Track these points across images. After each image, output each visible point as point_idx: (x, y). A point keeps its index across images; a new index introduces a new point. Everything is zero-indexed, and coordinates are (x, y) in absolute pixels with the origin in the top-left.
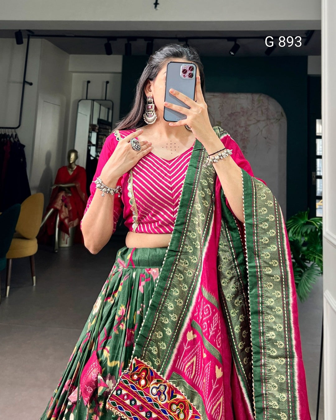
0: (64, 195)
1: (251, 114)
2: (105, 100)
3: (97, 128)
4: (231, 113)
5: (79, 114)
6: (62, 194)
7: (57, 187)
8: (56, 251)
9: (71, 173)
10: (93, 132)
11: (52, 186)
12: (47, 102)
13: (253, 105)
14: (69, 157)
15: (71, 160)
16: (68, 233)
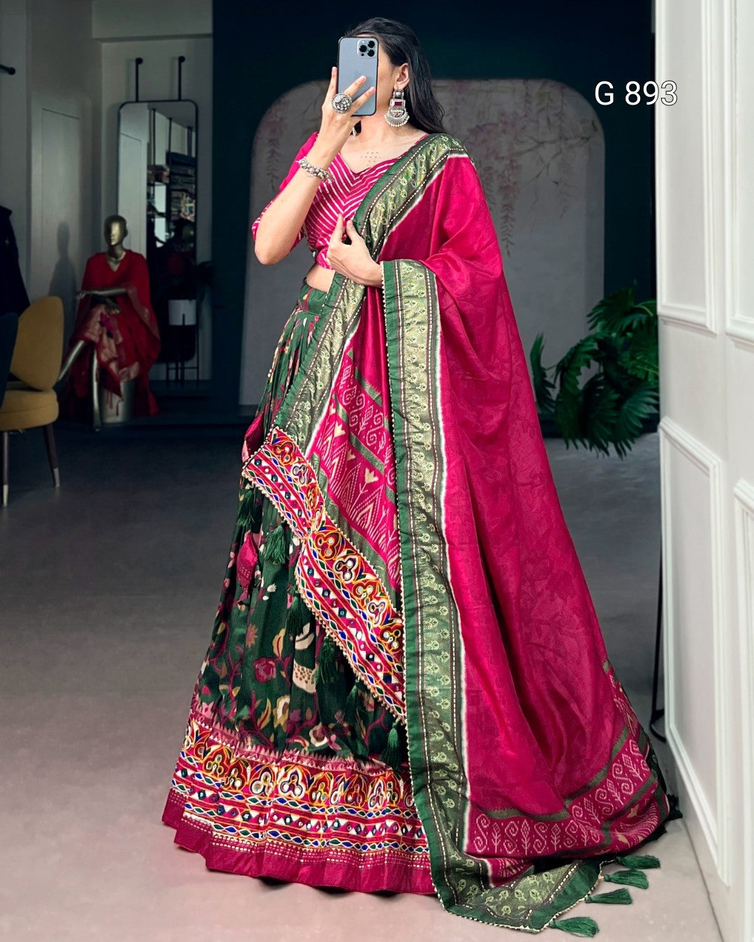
0: (105, 313)
1: (523, 128)
2: (180, 99)
3: (166, 174)
4: (477, 126)
5: (123, 139)
6: (100, 311)
7: (87, 296)
8: (97, 430)
9: (115, 267)
10: (157, 183)
11: (77, 294)
12: (50, 111)
13: (528, 105)
14: (108, 231)
15: (112, 238)
16: (118, 393)
